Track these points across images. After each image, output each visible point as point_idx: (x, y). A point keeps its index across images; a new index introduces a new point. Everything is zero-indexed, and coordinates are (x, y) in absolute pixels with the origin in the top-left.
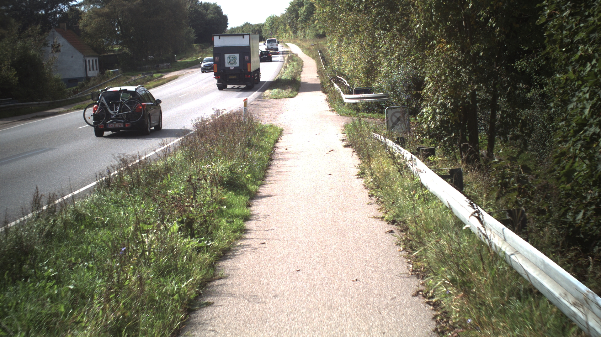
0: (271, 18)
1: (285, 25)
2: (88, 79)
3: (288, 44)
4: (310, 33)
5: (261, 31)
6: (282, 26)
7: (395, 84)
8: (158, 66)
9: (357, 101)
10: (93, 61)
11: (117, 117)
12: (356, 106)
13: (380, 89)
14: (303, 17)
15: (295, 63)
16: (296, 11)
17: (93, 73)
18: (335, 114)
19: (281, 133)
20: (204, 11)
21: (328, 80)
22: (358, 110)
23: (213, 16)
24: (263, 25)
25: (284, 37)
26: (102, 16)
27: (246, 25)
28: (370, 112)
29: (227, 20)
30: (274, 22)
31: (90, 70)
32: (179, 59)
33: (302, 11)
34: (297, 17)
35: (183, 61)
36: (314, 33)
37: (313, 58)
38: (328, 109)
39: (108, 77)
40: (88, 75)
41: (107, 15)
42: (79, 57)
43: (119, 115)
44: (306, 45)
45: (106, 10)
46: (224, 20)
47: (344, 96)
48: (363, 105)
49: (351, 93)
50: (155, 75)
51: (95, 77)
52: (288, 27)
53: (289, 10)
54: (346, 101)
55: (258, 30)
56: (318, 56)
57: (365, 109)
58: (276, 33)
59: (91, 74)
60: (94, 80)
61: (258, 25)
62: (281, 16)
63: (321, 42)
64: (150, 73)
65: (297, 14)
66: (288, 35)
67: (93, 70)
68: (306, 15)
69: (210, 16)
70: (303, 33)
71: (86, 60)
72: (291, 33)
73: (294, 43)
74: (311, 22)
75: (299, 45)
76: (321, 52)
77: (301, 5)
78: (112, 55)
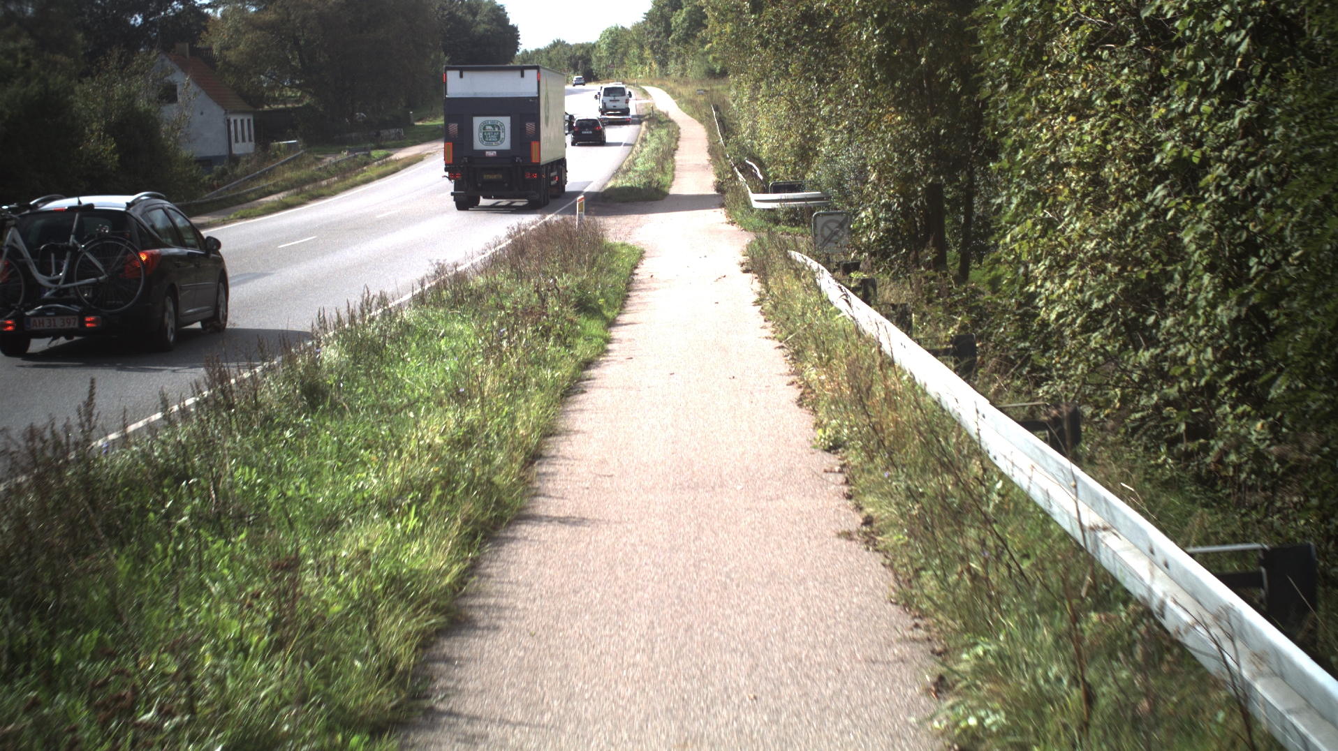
0: (611, 33)
1: (641, 47)
2: (234, 160)
3: (647, 88)
4: (694, 67)
5: (590, 60)
6: (634, 51)
7: (842, 175)
8: (378, 134)
9: (775, 205)
10: (243, 122)
11: (60, 295)
12: (772, 214)
13: (815, 185)
14: (681, 32)
15: (663, 132)
16: (666, 20)
17: (243, 148)
18: (735, 228)
19: (641, 255)
20: (469, 18)
21: (728, 168)
22: (777, 222)
23: (488, 27)
24: (594, 46)
25: (640, 73)
26: (261, 28)
27: (557, 44)
28: (797, 225)
29: (517, 37)
30: (617, 39)
31: (237, 141)
32: (419, 120)
33: (679, 18)
34: (668, 32)
35: (428, 123)
36: (705, 66)
37: (701, 122)
38: (725, 219)
39: (276, 156)
40: (234, 152)
41: (271, 27)
42: (215, 113)
43: (66, 290)
44: (687, 91)
45: (270, 16)
46: (511, 35)
47: (753, 197)
48: (786, 213)
49: (765, 191)
50: (374, 153)
51: (248, 155)
52: (647, 53)
53: (650, 16)
54: (756, 205)
55: (581, 57)
56: (710, 116)
57: (790, 220)
58: (622, 63)
59: (239, 148)
60: (248, 162)
61: (582, 46)
62: (634, 27)
63: (719, 86)
64: (365, 149)
65: (668, 25)
66: (647, 69)
67: (244, 140)
68: (688, 28)
69: (482, 28)
70: (679, 67)
71: (229, 121)
72: (655, 66)
73: (660, 86)
74: (697, 44)
75: (671, 92)
76: (716, 110)
77: (677, 6)
78: (281, 110)
